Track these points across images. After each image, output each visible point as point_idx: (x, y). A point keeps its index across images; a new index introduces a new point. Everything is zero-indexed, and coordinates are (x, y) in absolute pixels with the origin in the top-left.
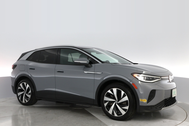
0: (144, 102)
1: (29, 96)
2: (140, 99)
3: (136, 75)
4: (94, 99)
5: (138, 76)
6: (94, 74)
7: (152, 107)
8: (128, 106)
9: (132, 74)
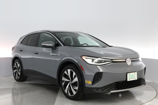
0: (89, 83)
1: (19, 74)
2: (86, 81)
3: (84, 58)
4: (56, 78)
5: (86, 58)
6: (56, 55)
7: (97, 89)
8: (78, 87)
9: (81, 57)
